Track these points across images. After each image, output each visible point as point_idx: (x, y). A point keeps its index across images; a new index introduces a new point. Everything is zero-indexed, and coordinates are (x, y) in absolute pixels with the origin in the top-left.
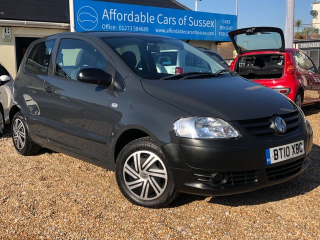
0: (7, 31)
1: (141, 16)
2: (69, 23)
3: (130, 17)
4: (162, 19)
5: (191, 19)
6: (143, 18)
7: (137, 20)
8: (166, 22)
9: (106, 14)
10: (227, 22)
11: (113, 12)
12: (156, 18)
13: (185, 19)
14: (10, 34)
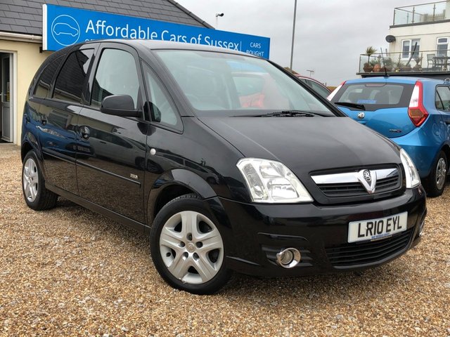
1: (140, 32)
2: (41, 35)
3: (125, 32)
5: (207, 39)
7: (133, 35)
10: (256, 45)
11: (101, 24)
13: (199, 39)
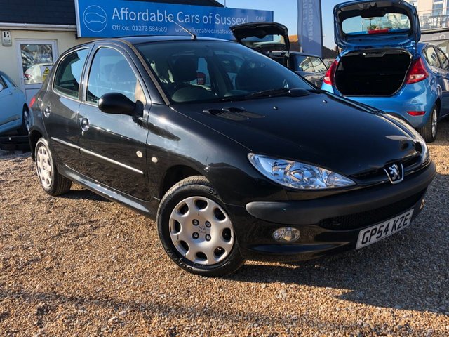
0: (7, 35)
1: (158, 15)
2: (76, 25)
3: (145, 15)
4: (183, 17)
5: (217, 16)
6: (160, 16)
7: (153, 19)
8: (187, 20)
9: (116, 14)
10: (262, 19)
11: (125, 11)
12: (175, 17)
13: (210, 17)
14: (9, 38)
